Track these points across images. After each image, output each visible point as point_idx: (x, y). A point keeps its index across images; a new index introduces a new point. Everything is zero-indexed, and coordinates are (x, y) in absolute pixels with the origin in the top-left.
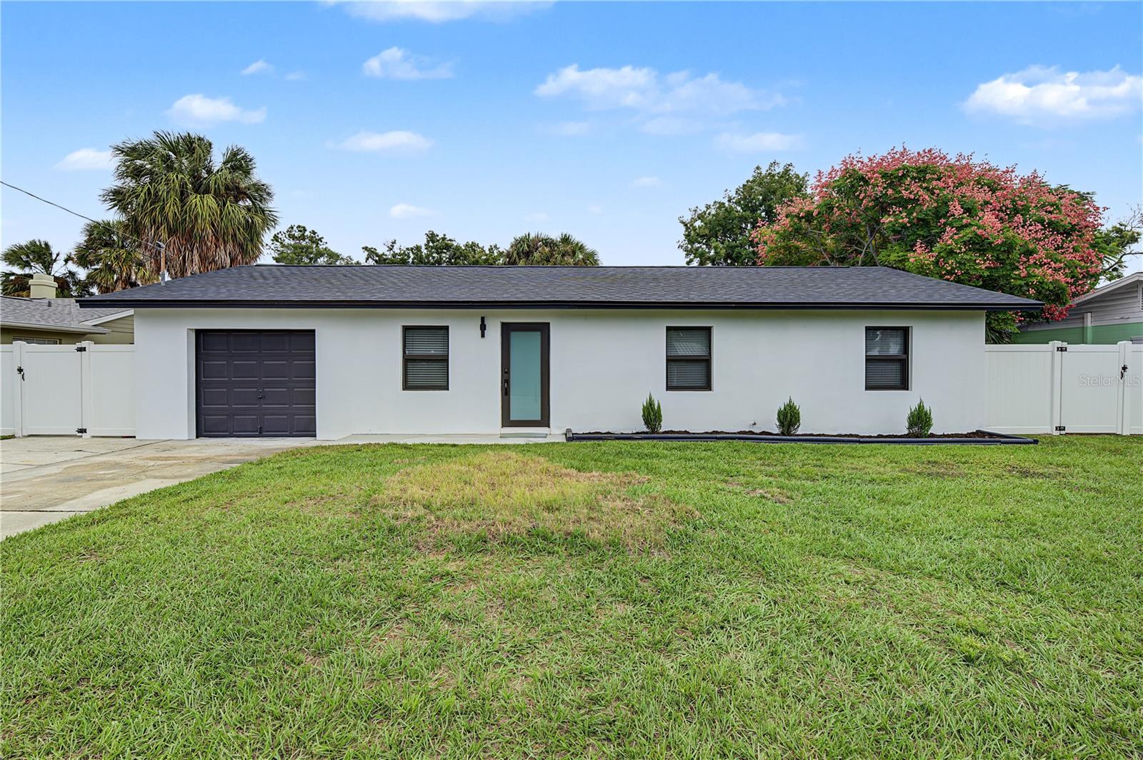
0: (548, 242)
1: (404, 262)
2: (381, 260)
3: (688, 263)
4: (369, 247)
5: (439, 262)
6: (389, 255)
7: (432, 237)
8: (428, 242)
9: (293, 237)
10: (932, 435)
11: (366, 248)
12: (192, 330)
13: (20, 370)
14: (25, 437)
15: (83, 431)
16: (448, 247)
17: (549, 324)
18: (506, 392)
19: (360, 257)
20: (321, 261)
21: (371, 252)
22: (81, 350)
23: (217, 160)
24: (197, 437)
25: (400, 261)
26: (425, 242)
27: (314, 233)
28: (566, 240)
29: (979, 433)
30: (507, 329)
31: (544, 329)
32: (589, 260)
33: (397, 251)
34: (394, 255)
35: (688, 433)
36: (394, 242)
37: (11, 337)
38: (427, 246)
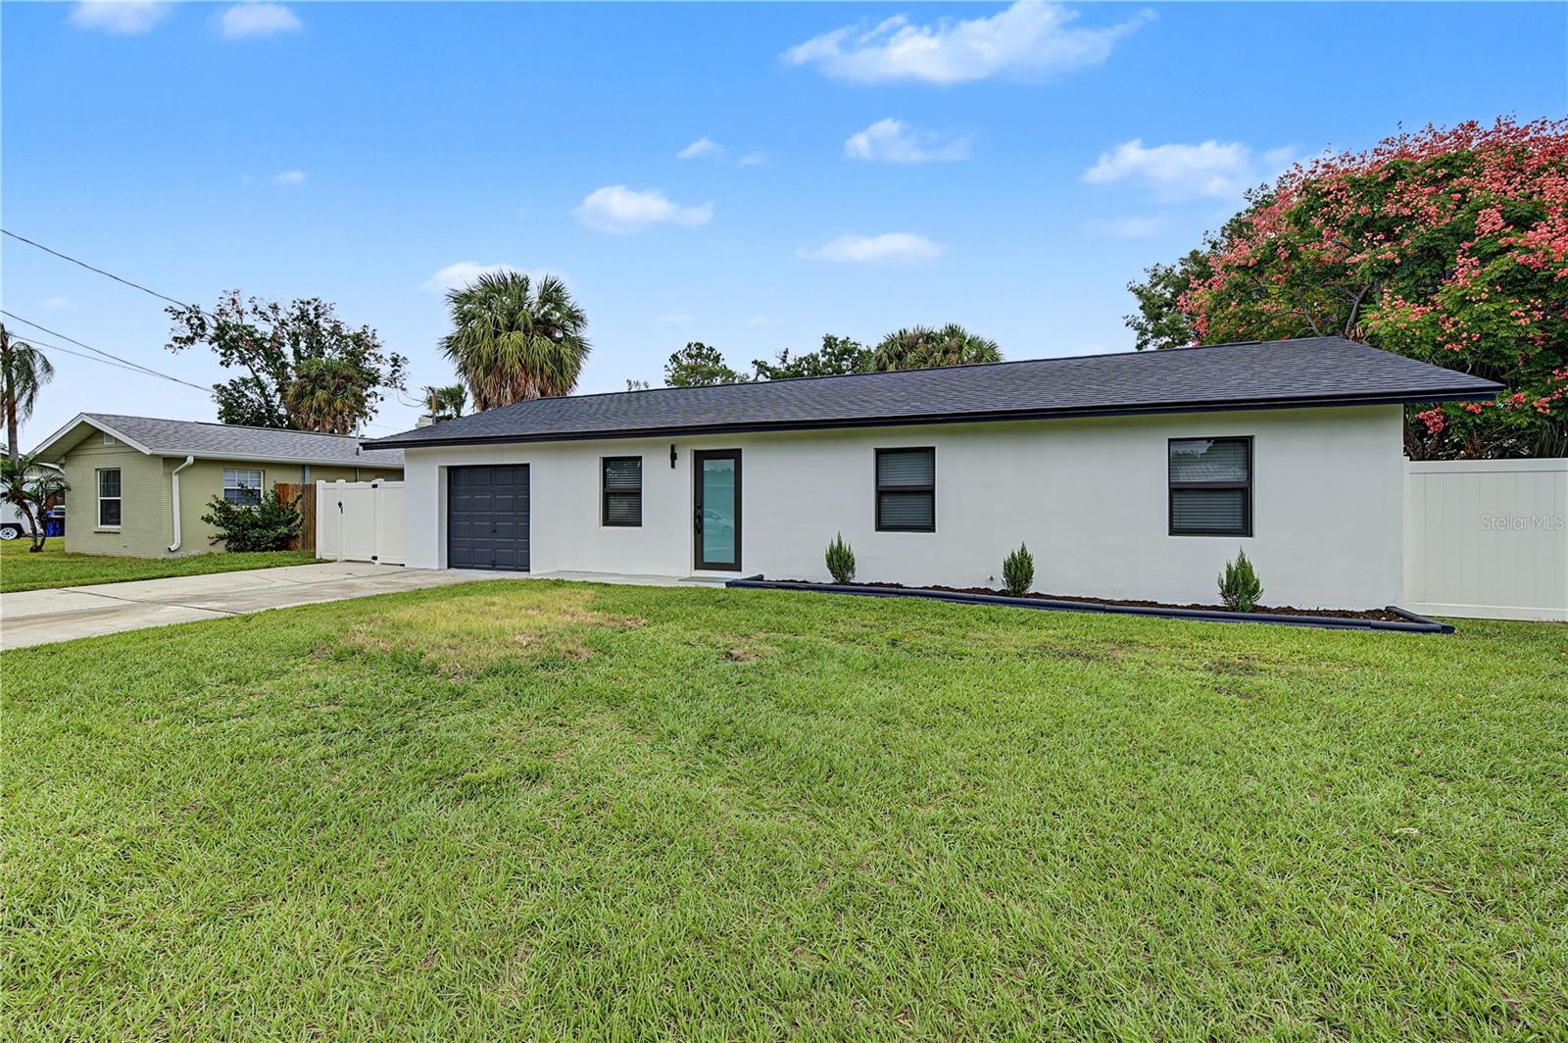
0: (929, 338)
1: (798, 375)
2: (776, 376)
3: (1139, 347)
4: (759, 361)
5: (839, 372)
6: (782, 367)
7: (830, 342)
8: (825, 346)
9: (690, 356)
10: (1256, 609)
11: (755, 362)
12: (443, 467)
13: (340, 504)
14: (343, 561)
15: (375, 558)
16: (850, 352)
17: (740, 450)
18: (699, 529)
19: (752, 373)
20: (718, 381)
21: (761, 367)
22: (375, 486)
23: (534, 294)
24: (449, 568)
25: (794, 374)
26: (822, 347)
27: (712, 349)
28: (952, 331)
29: (1391, 613)
30: (700, 457)
31: (735, 455)
32: (985, 355)
33: (792, 363)
34: (788, 368)
35: (901, 587)
36: (786, 352)
37: (374, 476)
38: (825, 353)
